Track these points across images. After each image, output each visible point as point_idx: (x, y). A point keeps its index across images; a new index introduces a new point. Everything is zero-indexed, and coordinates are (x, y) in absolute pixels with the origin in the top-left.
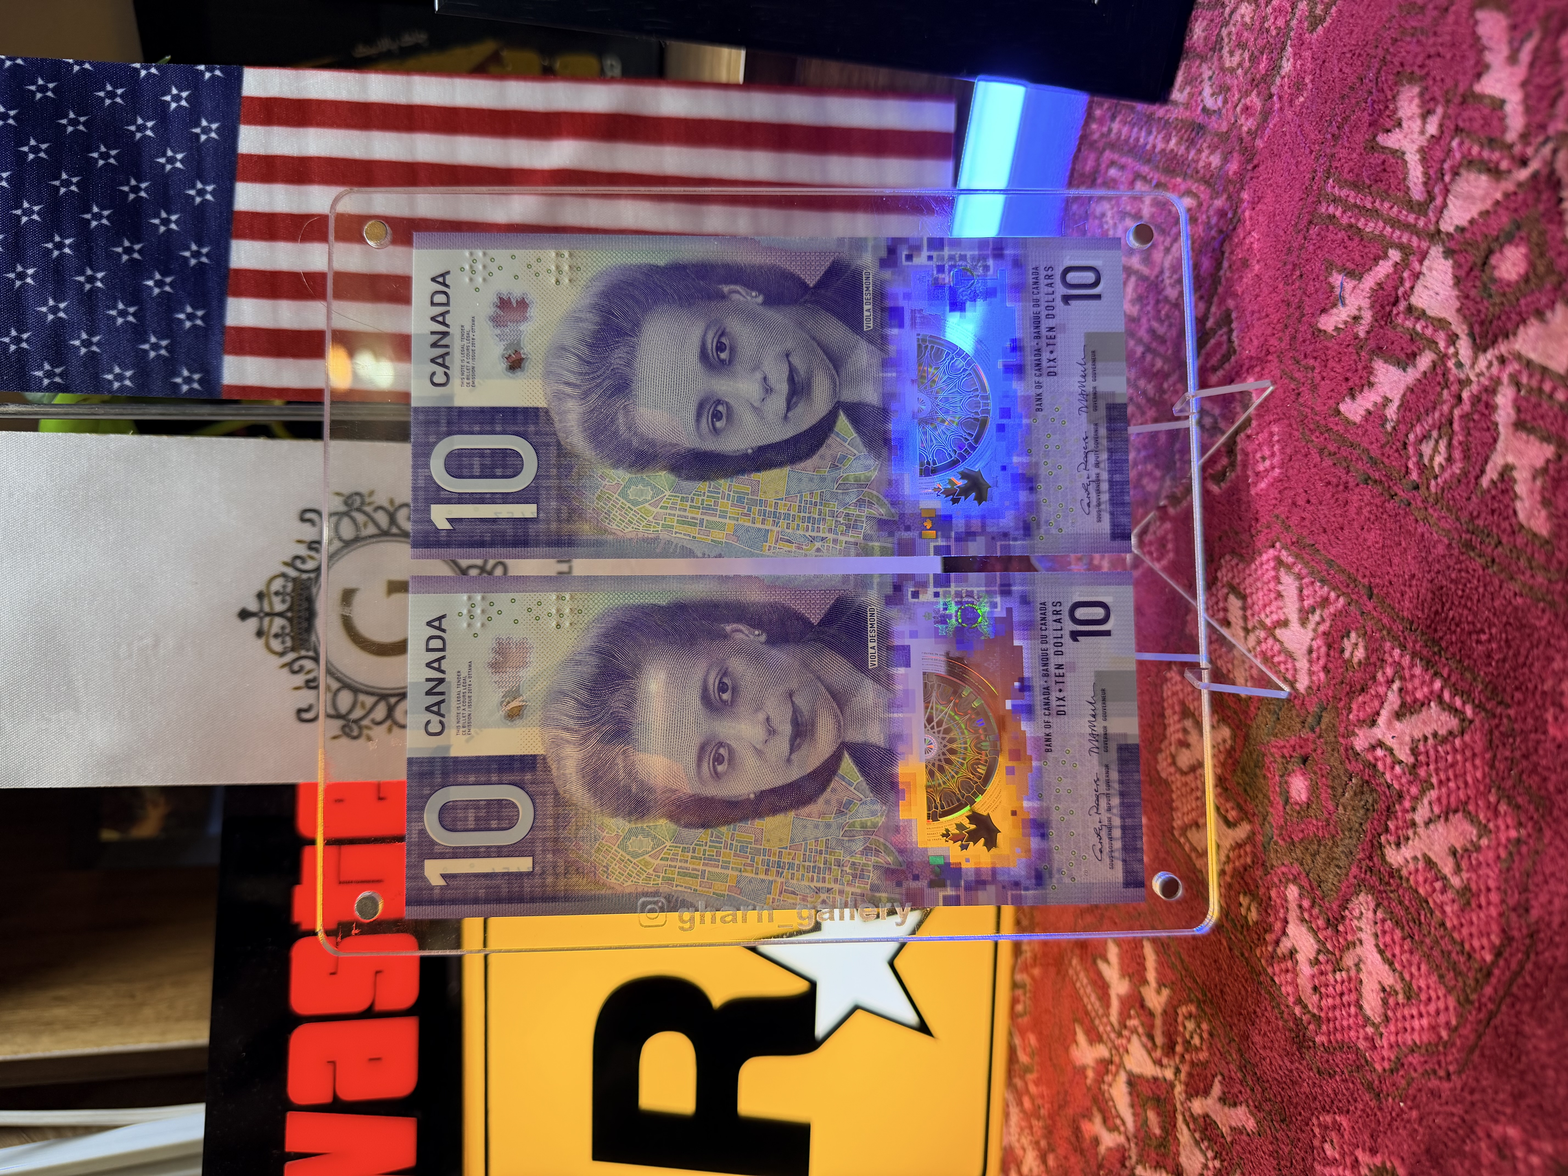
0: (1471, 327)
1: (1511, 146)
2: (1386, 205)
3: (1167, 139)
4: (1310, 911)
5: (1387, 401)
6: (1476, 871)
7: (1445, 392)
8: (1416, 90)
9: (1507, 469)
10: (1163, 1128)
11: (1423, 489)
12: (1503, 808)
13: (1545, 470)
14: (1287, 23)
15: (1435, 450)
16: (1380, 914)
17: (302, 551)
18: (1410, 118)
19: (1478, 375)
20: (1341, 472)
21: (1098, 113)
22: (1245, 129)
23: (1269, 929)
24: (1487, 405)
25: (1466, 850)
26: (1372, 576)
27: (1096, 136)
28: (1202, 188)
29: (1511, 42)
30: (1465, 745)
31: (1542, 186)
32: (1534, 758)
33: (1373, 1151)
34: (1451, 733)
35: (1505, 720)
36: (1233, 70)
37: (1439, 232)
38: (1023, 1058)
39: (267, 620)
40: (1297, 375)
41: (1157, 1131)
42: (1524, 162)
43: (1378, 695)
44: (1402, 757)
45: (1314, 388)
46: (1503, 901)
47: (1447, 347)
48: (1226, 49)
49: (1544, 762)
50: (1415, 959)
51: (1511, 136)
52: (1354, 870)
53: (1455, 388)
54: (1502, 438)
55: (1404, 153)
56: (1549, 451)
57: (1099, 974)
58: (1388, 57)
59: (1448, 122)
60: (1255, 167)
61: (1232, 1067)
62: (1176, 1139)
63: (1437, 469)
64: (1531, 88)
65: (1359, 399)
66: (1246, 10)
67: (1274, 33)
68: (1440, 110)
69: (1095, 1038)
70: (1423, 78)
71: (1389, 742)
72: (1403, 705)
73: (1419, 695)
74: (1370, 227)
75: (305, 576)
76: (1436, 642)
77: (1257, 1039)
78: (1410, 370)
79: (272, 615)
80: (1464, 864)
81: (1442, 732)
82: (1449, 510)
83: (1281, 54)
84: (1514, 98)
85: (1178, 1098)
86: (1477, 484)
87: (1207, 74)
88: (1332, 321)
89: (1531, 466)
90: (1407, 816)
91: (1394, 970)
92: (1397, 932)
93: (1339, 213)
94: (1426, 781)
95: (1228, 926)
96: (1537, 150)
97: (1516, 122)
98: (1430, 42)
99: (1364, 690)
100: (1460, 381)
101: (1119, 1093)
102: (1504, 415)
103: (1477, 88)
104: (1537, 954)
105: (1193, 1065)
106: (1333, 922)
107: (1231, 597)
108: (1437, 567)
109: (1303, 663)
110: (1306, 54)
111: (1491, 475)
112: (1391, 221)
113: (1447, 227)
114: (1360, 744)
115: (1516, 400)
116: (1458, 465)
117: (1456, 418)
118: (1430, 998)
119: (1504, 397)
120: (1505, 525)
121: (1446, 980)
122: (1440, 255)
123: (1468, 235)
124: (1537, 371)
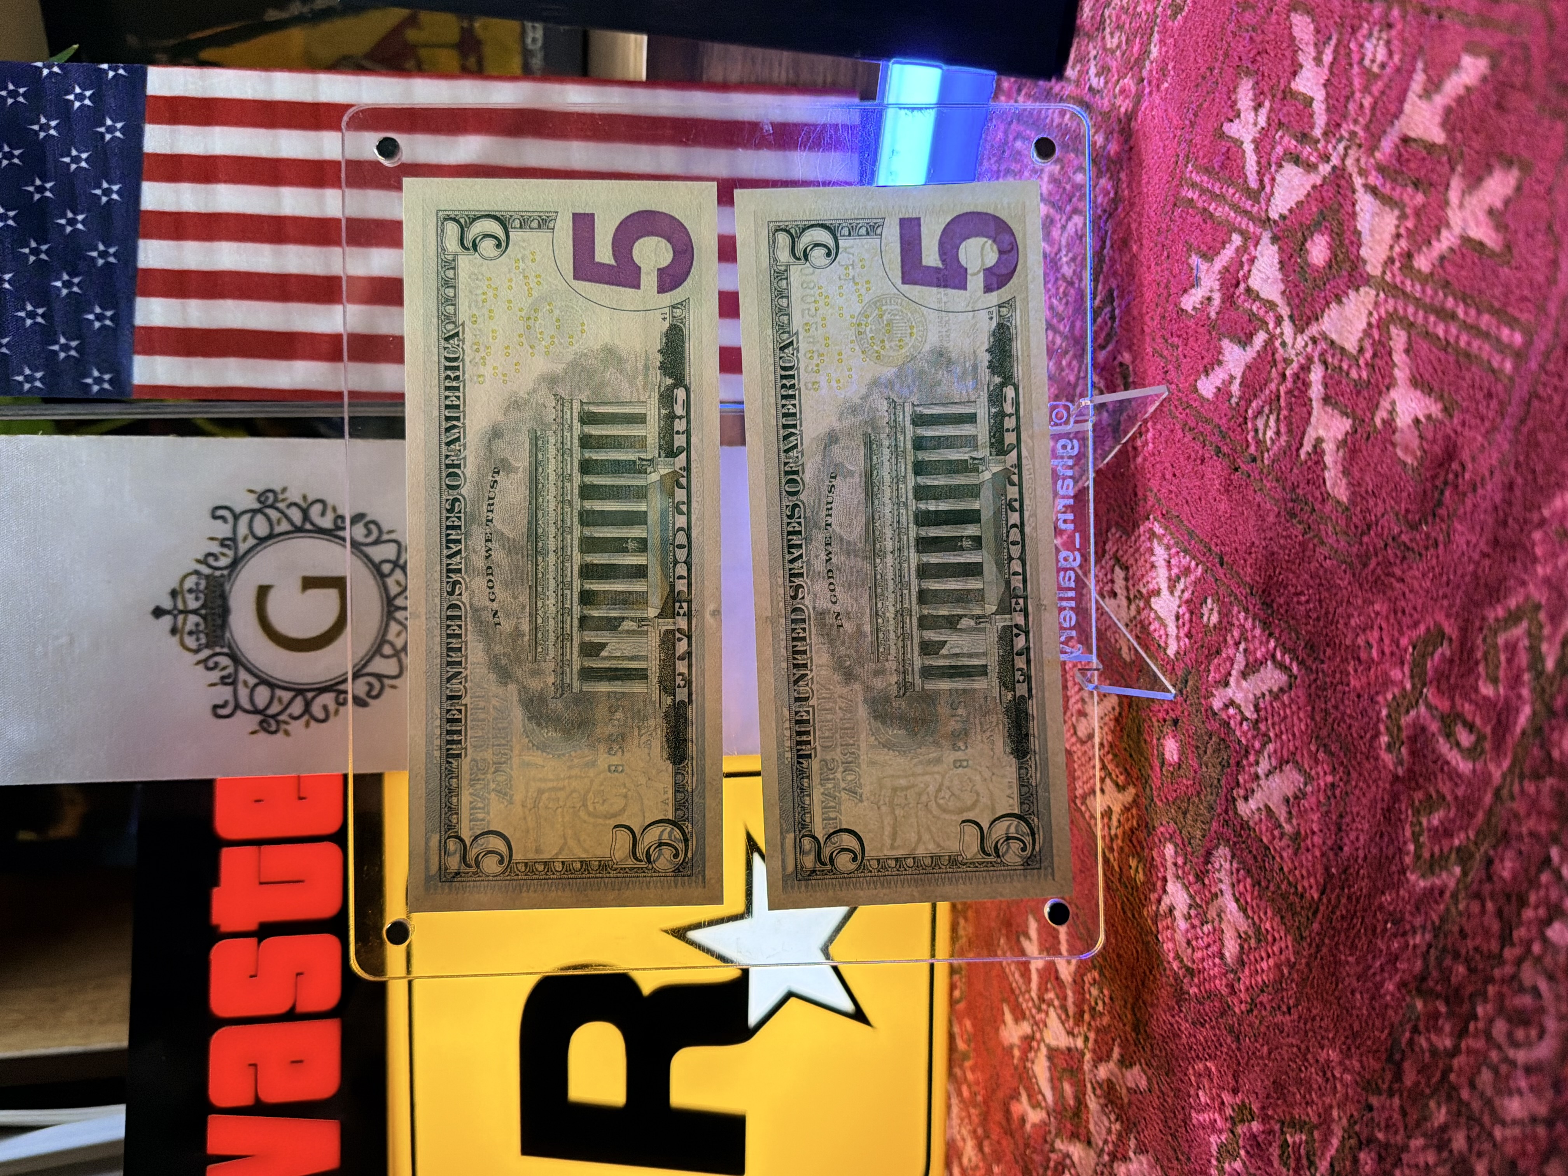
0: (1292, 310)
1: (1317, 141)
2: (1231, 191)
4: (1183, 868)
5: (1232, 377)
6: (1303, 817)
7: (1274, 370)
8: (1251, 84)
9: (1319, 440)
10: (1077, 1098)
11: (1259, 461)
12: (1321, 755)
13: (1345, 441)
14: (1155, 9)
15: (1266, 425)
16: (1235, 865)
17: (215, 548)
18: (1246, 110)
19: (1297, 355)
20: (1198, 446)
21: (1006, 85)
22: (1123, 110)
23: (1153, 888)
24: (1304, 383)
25: (1296, 797)
26: (1223, 544)
29: (1316, 45)
30: (1292, 700)
32: (1341, 707)
33: (1235, 1091)
34: (1281, 689)
35: (1320, 675)
36: (1113, 52)
37: (1269, 219)
38: (961, 1045)
39: (181, 618)
40: (1165, 353)
41: (1072, 1102)
42: (1327, 158)
43: (1229, 657)
44: (1248, 714)
45: (1178, 367)
46: (1324, 843)
47: (1275, 328)
48: (1108, 30)
49: (1348, 711)
50: (1263, 904)
51: (1318, 132)
52: (1215, 825)
53: (1280, 366)
54: (1315, 413)
55: (1242, 143)
56: (1347, 425)
57: (1022, 951)
58: (1230, 51)
59: (1273, 116)
61: (1129, 1028)
62: (1086, 1106)
63: (1269, 442)
64: (1331, 89)
65: (1212, 376)
67: (1145, 18)
68: (1267, 104)
69: (1020, 1015)
70: (1256, 72)
71: (1238, 700)
72: (1247, 665)
73: (1259, 655)
74: (1220, 211)
75: (218, 573)
76: (1270, 605)
78: (1248, 348)
79: (186, 612)
80: (1294, 811)
81: (1275, 689)
82: (1277, 481)
83: (1149, 39)
84: (1319, 95)
85: (1087, 1067)
86: (1298, 455)
87: (1093, 53)
88: (1190, 301)
89: (1336, 438)
90: (1252, 770)
91: (1248, 917)
92: (1249, 880)
93: (1195, 197)
94: (1265, 735)
95: (1122, 890)
96: (1335, 148)
97: (1320, 119)
98: (1258, 39)
99: (1218, 652)
100: (1285, 360)
101: (1041, 1069)
102: (1316, 391)
103: (1293, 85)
104: (1349, 887)
105: (1098, 1031)
106: (1200, 877)
107: (1117, 569)
108: (1269, 534)
109: (1172, 629)
110: (1170, 41)
111: (1307, 447)
112: (1235, 207)
113: (1274, 215)
114: (1217, 704)
115: (1324, 377)
116: (1283, 439)
117: (1282, 394)
118: (1274, 940)
119: (1316, 375)
120: (1317, 494)
121: (1286, 920)
122: (1269, 241)
123: (1289, 223)
124: (1338, 351)
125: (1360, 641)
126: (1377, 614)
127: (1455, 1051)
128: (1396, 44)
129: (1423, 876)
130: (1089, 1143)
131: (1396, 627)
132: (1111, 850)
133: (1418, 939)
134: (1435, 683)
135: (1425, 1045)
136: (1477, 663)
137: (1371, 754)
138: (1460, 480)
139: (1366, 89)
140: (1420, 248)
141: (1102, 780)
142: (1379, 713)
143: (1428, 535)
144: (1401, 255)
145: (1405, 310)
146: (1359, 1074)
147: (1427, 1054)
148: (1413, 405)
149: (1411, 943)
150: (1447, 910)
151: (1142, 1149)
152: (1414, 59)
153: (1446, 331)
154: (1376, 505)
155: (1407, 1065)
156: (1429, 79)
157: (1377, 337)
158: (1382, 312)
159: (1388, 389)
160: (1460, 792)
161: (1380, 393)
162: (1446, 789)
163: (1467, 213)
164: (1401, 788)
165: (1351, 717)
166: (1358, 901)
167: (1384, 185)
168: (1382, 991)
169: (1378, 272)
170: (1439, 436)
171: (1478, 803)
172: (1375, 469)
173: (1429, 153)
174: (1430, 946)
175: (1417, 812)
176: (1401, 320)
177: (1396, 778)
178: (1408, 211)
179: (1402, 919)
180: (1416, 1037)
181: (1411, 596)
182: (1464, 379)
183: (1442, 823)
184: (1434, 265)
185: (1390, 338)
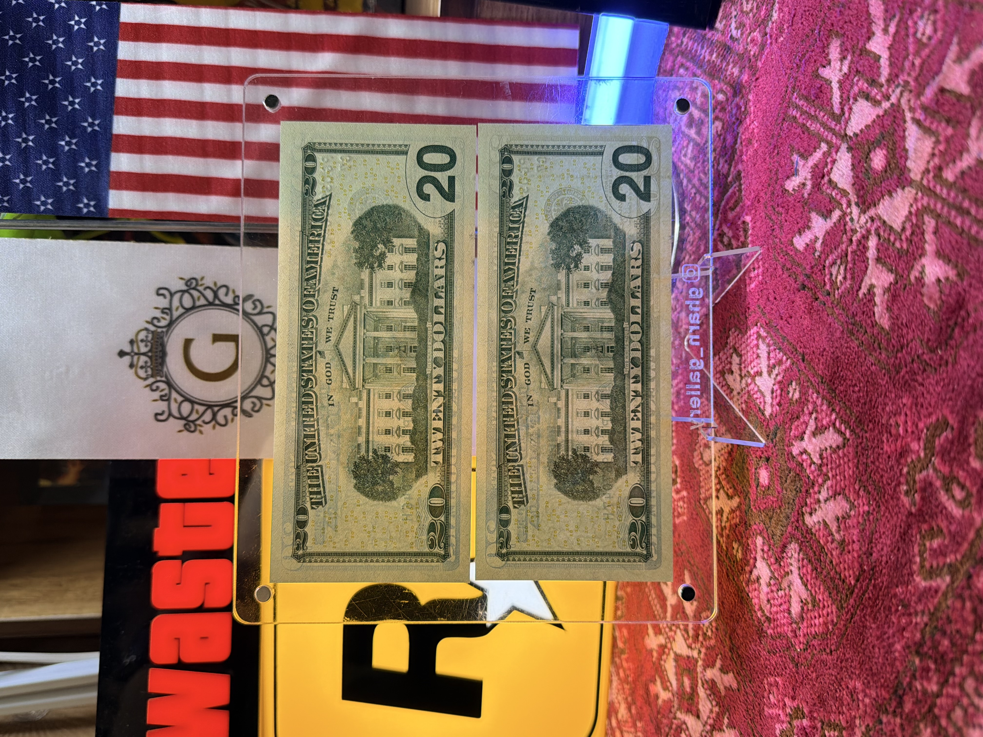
0: (858, 197)
1: (882, 86)
2: (822, 114)
3: (711, 54)
4: (767, 553)
5: (817, 238)
6: (847, 531)
7: (844, 236)
8: (839, 43)
9: (872, 286)
10: (691, 688)
11: (832, 296)
12: (861, 493)
13: (889, 288)
15: (838, 272)
16: (801, 555)
17: (158, 314)
18: (835, 60)
19: (861, 228)
20: (792, 281)
22: (752, 53)
23: (747, 563)
24: (864, 247)
25: (843, 518)
26: (805, 347)
27: (674, 45)
28: (729, 89)
29: (885, 20)
30: (845, 455)
32: (877, 463)
33: (793, 698)
34: (838, 447)
35: (864, 440)
36: (747, 14)
37: (846, 135)
38: (620, 644)
39: (136, 357)
40: (773, 217)
41: (688, 689)
42: (887, 97)
43: (804, 422)
44: (815, 460)
45: (781, 227)
46: (860, 549)
47: (847, 208)
49: (881, 466)
50: (818, 583)
51: (883, 80)
52: (789, 528)
53: (849, 234)
54: (870, 267)
55: (831, 82)
56: (891, 278)
57: (661, 591)
58: (826, 19)
59: (853, 66)
61: (727, 649)
62: (697, 694)
63: (838, 284)
64: (893, 51)
65: (803, 236)
68: (849, 58)
69: (658, 631)
70: (843, 35)
71: (809, 450)
72: (816, 429)
73: (824, 422)
74: (814, 127)
75: (159, 330)
76: (834, 391)
77: (739, 632)
78: (828, 220)
79: (139, 354)
80: (842, 526)
81: (834, 446)
82: (843, 310)
83: (772, 7)
84: (885, 55)
85: (699, 669)
86: (857, 295)
87: (734, 13)
88: (791, 184)
89: (883, 286)
90: (816, 496)
91: (807, 590)
92: (810, 566)
93: (798, 116)
94: (826, 475)
95: (727, 561)
96: (893, 91)
97: (885, 71)
98: (846, 13)
99: (798, 418)
100: (852, 230)
101: (670, 666)
102: (872, 253)
103: (867, 46)
104: (875, 580)
105: (707, 648)
106: (778, 560)
107: (734, 356)
108: (836, 344)
109: (768, 399)
110: (786, 9)
111: (864, 290)
112: (823, 125)
113: (850, 133)
114: (795, 451)
115: (877, 245)
116: (849, 282)
117: (849, 252)
118: (824, 606)
119: (872, 243)
120: (869, 322)
121: (832, 595)
122: (845, 150)
123: (859, 139)
124: (888, 228)
125: (892, 421)
126: (904, 405)
127: (938, 695)
128: (940, 24)
129: (925, 579)
130: (698, 717)
131: (916, 415)
132: (722, 536)
133: (919, 619)
134: (940, 455)
135: (919, 687)
136: (969, 445)
137: (895, 496)
138: (966, 324)
139: (917, 53)
140: (948, 165)
141: (718, 491)
142: (901, 470)
143: (941, 358)
144: (934, 168)
145: (935, 205)
146: (874, 699)
147: (920, 694)
148: (937, 269)
149: (914, 621)
150: (940, 603)
151: (732, 726)
152: (952, 35)
153: (963, 222)
154: (908, 333)
155: (906, 698)
156: (961, 49)
157: (914, 221)
158: (919, 205)
159: (920, 257)
160: (953, 528)
161: (915, 259)
162: (943, 525)
163: (982, 144)
164: (914, 521)
165: (882, 470)
166: (881, 589)
167: (925, 120)
168: (893, 649)
169: (918, 178)
170: (953, 292)
171: (964, 538)
172: (908, 309)
173: (958, 100)
174: (926, 625)
175: (923, 537)
176: (932, 211)
177: (910, 514)
178: (941, 139)
179: (910, 605)
180: (914, 682)
181: (928, 397)
182: (973, 256)
183: (939, 547)
184: (957, 177)
185: (924, 223)
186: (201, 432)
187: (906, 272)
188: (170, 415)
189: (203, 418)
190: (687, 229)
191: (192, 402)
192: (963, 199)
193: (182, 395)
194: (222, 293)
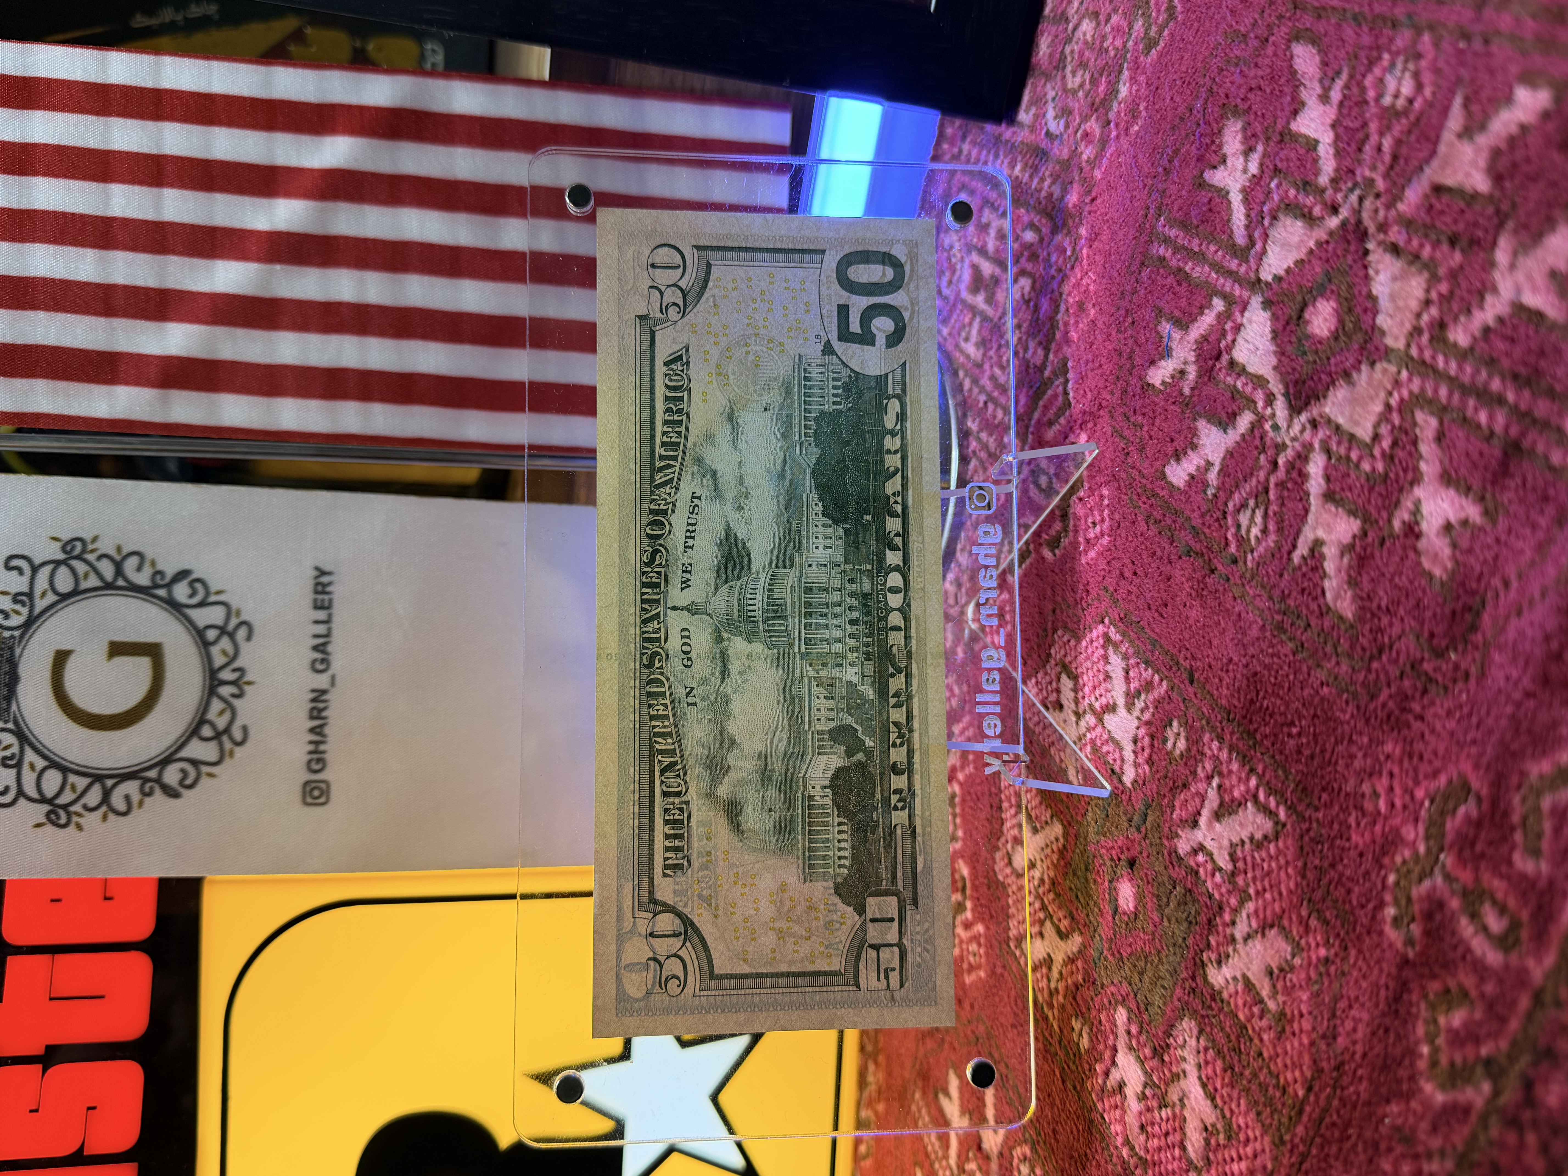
0: (1287, 387)
1: (1323, 191)
2: (1213, 248)
3: (1013, 165)
4: (1137, 1038)
5: (1209, 464)
6: (1289, 994)
7: (1262, 458)
8: (1239, 125)
9: (1318, 543)
11: (1241, 563)
12: (1313, 923)
13: (1351, 547)
14: (1125, 44)
15: (1252, 520)
16: (1202, 1042)
18: (1234, 155)
19: (1293, 440)
20: (1165, 542)
21: (949, 131)
22: (1085, 157)
23: (1099, 1058)
24: (1301, 474)
25: (1281, 970)
26: (1194, 658)
27: (947, 157)
28: (1044, 221)
29: (1322, 79)
30: (1279, 851)
31: (1350, 237)
32: (1340, 867)
34: (1265, 837)
35: (1315, 825)
36: (1075, 93)
37: (1259, 280)
40: (1126, 432)
42: (1334, 209)
43: (1198, 793)
44: (1222, 864)
45: (1142, 449)
46: (1314, 1029)
47: (1265, 407)
48: (1069, 69)
49: (1348, 873)
50: (1235, 1094)
51: (1323, 180)
52: (1178, 991)
53: (1271, 452)
54: (1313, 509)
55: (1228, 193)
56: (1355, 525)
57: (940, 1111)
58: (1215, 88)
59: (1267, 161)
60: (1093, 200)
63: (1253, 542)
64: (1341, 130)
65: (1184, 462)
66: (1087, 26)
67: (1112, 53)
68: (1260, 148)
70: (1246, 112)
71: (1209, 845)
72: (1221, 805)
73: (1236, 793)
74: (1197, 272)
75: (6, 634)
76: (1252, 735)
78: (1230, 431)
80: (1280, 986)
81: (1258, 836)
82: (1264, 587)
83: (1118, 77)
84: (1326, 138)
86: (1290, 560)
87: (1051, 94)
88: (1159, 374)
89: (1340, 542)
90: (1227, 931)
91: (1216, 1107)
92: (1219, 1062)
93: (1168, 254)
94: (1244, 891)
95: (1060, 1053)
96: (1345, 198)
97: (1328, 165)
98: (1252, 74)
99: (1185, 786)
100: (1276, 445)
102: (1315, 484)
103: (1294, 126)
104: (1343, 1088)
106: (1159, 1051)
107: (1064, 677)
108: (1251, 651)
109: (1129, 753)
110: (1141, 79)
111: (1302, 550)
112: (1217, 267)
113: (1266, 276)
114: (1183, 847)
115: (1326, 468)
116: (1272, 538)
117: (1272, 486)
119: (1316, 465)
120: (1314, 606)
121: (1264, 1116)
122: (1259, 306)
123: (1285, 286)
124: (1345, 438)
125: (1365, 788)
126: (1388, 756)
128: (1426, 75)
129: (1442, 1088)
131: (1411, 773)
132: (1050, 1005)
133: (1435, 1166)
134: (1456, 850)
136: (1513, 829)
137: (1373, 928)
138: (1502, 602)
139: (1385, 129)
140: (1456, 317)
141: (1040, 923)
142: (1384, 878)
143: (1456, 666)
144: (1431, 325)
145: (1436, 391)
148: (1446, 505)
150: (1474, 1135)
152: (1451, 92)
153: (1491, 418)
154: (1391, 625)
156: (1471, 116)
157: (1397, 422)
158: (1405, 392)
159: (1411, 485)
160: (1488, 988)
161: (1401, 490)
162: (1469, 982)
163: (1520, 276)
164: (1412, 975)
165: (1350, 879)
166: (1355, 1107)
167: (1409, 242)
169: (1400, 344)
170: (1478, 546)
171: (1511, 1008)
172: (1391, 580)
173: (1469, 204)
175: (1432, 1007)
176: (1430, 402)
177: (1405, 962)
178: (1441, 272)
179: (1415, 1137)
181: (1432, 739)
182: (1514, 477)
183: (1465, 1025)
184: (1474, 338)
185: (1415, 424)
186: (79, 827)
187: (1385, 514)
188: (21, 793)
189: (83, 801)
190: (973, 463)
191: (64, 770)
192: (1490, 376)
193: (44, 757)
194: (130, 565)
